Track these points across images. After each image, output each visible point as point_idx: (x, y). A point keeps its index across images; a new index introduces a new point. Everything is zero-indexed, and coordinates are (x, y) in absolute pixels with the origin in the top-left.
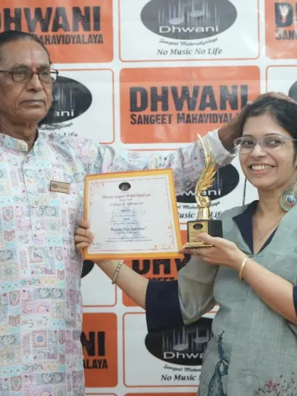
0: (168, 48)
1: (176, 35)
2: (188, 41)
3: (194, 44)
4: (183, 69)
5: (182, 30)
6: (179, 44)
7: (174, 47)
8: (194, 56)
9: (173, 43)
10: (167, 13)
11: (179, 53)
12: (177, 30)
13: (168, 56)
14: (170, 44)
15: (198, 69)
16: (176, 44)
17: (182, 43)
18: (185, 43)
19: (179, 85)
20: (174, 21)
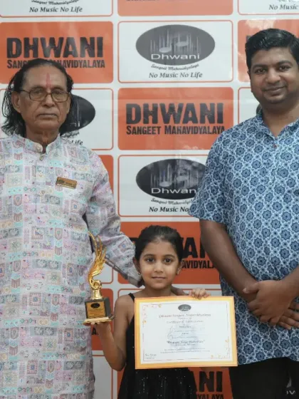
0: (158, 72)
1: (165, 62)
2: (175, 67)
3: (180, 70)
4: (170, 89)
5: (169, 58)
6: (167, 69)
7: (163, 71)
8: (180, 78)
9: (162, 68)
11: (167, 76)
12: (165, 58)
13: (158, 79)
14: (160, 68)
16: (165, 69)
17: (170, 68)
18: (172, 68)
19: (167, 102)
20: (164, 50)
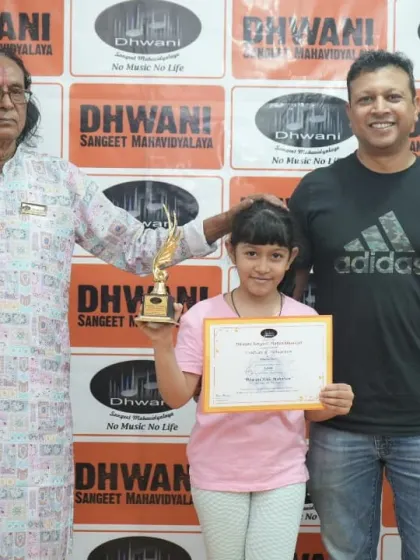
0: (124, 62)
1: (134, 49)
2: (147, 56)
3: (153, 60)
4: (140, 86)
5: (140, 43)
6: (136, 59)
7: (130, 62)
8: (152, 72)
9: (129, 58)
10: (124, 25)
11: (137, 68)
12: (134, 43)
13: (125, 72)
14: (127, 58)
15: (156, 88)
16: (133, 58)
17: (140, 58)
18: (143, 58)
19: (135, 105)
20: (132, 33)
